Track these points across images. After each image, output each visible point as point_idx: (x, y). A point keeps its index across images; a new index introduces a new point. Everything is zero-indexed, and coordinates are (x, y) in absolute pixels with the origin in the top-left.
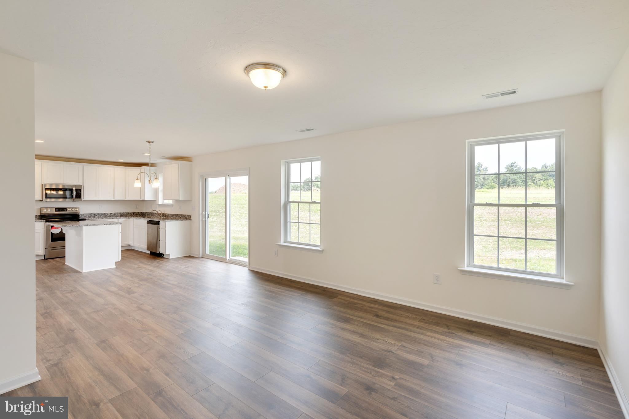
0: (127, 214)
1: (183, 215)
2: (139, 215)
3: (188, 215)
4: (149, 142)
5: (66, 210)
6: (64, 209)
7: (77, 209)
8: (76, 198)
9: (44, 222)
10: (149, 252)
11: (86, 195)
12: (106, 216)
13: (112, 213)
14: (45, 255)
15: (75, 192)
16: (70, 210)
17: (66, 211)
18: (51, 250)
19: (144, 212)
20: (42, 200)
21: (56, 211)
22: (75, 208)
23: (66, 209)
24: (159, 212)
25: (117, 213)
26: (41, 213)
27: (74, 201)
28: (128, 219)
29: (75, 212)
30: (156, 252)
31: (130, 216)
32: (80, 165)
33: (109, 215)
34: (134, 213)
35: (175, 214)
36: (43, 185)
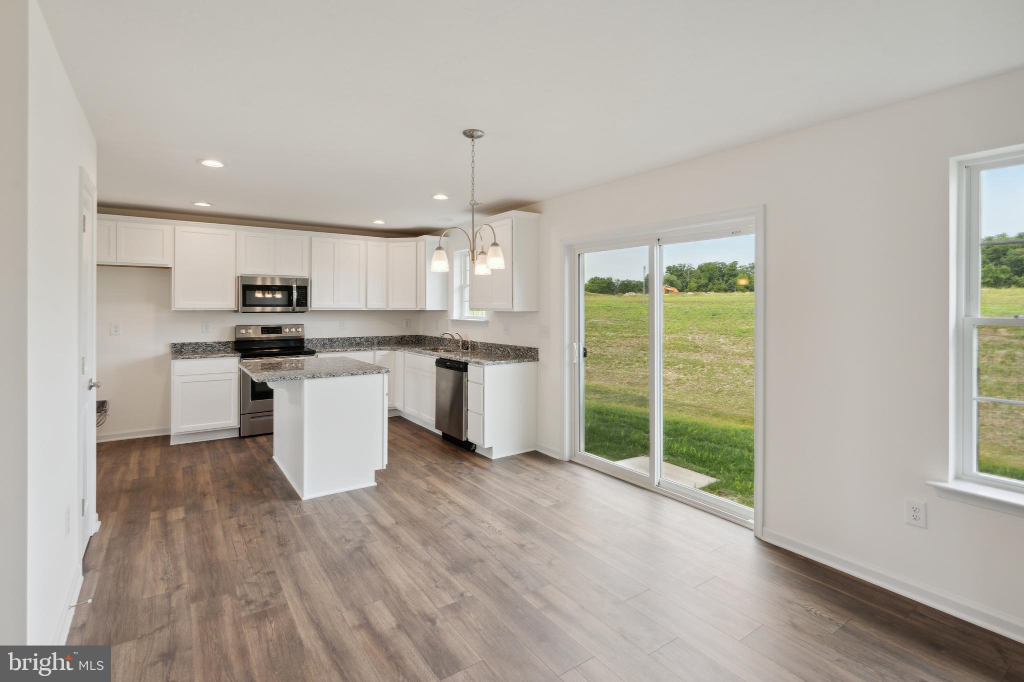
0: (390, 340)
1: (515, 347)
2: (412, 341)
3: (531, 348)
4: (470, 134)
5: (281, 331)
6: (277, 329)
7: (300, 330)
8: (298, 305)
9: (239, 358)
10: (440, 433)
11: (316, 300)
12: (351, 345)
13: (362, 338)
14: (240, 429)
15: (296, 294)
16: (287, 330)
17: (281, 333)
18: (252, 418)
19: (421, 336)
20: (237, 309)
21: (262, 333)
22: (297, 326)
23: (281, 327)
24: (457, 337)
25: (372, 338)
26: (237, 337)
27: (294, 312)
28: (392, 352)
29: (297, 335)
30: (459, 439)
31: (396, 343)
32: (304, 236)
33: (358, 340)
34: (403, 337)
35: (495, 344)
36: (238, 277)
